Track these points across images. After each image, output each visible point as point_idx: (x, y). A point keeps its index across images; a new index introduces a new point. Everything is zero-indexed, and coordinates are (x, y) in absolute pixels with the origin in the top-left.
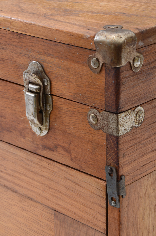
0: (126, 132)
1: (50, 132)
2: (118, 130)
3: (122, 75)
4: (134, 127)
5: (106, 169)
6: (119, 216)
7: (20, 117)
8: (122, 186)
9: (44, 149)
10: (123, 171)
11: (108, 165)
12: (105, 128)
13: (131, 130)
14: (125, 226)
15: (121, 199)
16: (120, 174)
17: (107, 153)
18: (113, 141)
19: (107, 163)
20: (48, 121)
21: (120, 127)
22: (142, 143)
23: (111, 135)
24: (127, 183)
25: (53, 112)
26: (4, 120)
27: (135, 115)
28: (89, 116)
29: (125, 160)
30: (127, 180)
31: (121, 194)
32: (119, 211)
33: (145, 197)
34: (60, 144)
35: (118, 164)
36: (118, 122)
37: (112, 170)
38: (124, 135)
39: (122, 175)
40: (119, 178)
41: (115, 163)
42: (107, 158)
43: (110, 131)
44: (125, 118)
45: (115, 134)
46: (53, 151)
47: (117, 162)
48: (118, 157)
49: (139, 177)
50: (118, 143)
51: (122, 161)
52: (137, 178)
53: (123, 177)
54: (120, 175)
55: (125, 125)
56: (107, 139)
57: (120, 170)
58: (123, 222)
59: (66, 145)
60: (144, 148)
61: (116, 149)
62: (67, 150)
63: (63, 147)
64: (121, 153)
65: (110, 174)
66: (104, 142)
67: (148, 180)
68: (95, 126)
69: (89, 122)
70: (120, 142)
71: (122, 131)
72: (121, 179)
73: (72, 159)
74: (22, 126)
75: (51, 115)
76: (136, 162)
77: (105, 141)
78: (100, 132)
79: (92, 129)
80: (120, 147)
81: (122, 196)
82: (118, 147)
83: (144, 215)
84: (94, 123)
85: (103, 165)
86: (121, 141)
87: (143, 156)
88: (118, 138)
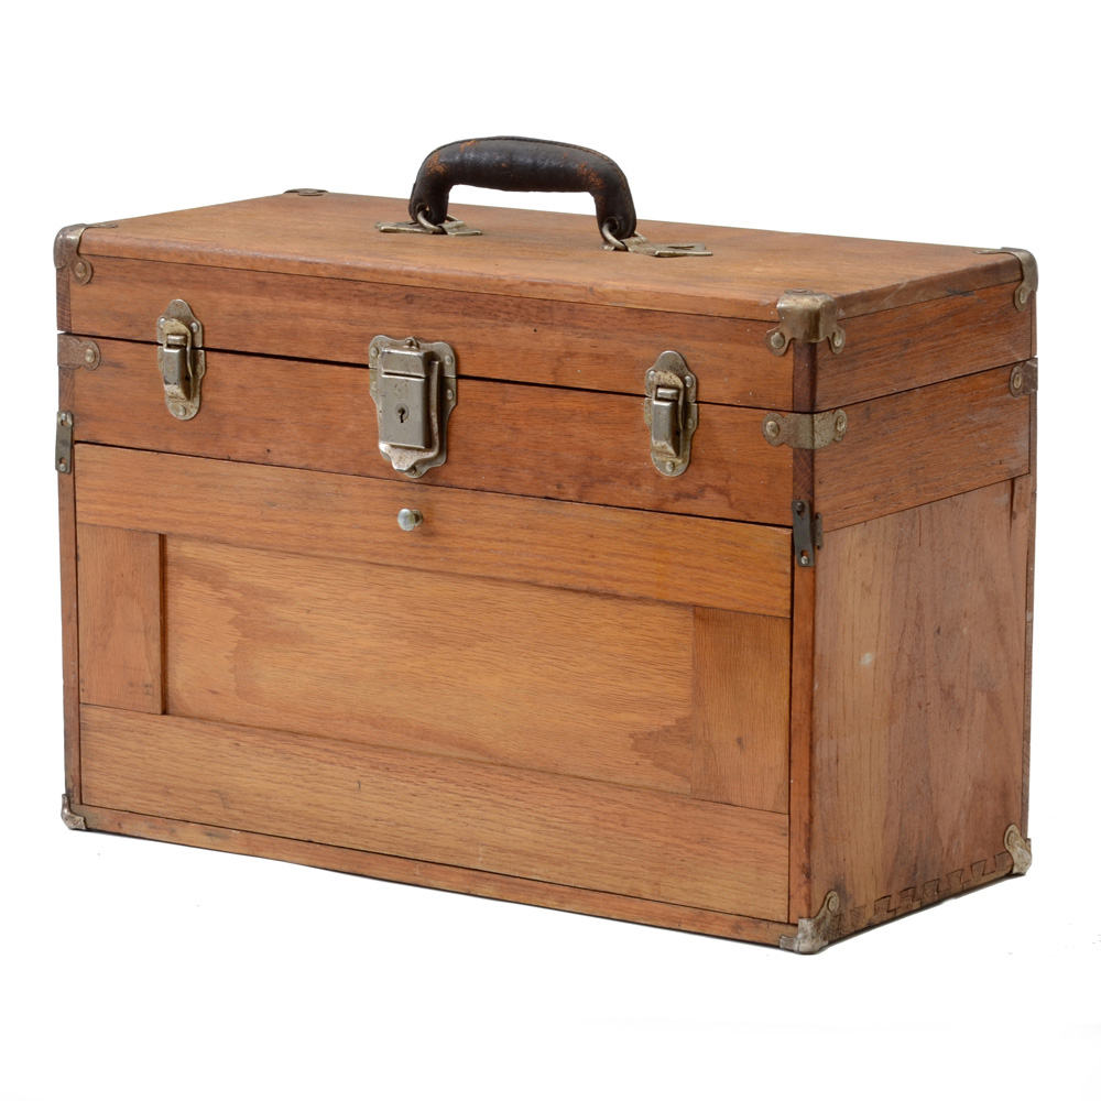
0: (823, 444)
1: (691, 467)
2: (813, 440)
3: (819, 355)
4: (834, 439)
5: (793, 506)
6: (814, 581)
8: (818, 530)
9: (678, 501)
10: (820, 506)
11: (797, 498)
12: (792, 441)
13: (830, 443)
14: (821, 599)
15: (817, 551)
16: (816, 510)
17: (794, 480)
18: (805, 459)
19: (795, 495)
20: (689, 447)
21: (816, 436)
22: (844, 469)
23: (801, 449)
24: (825, 529)
25: (698, 431)
26: (596, 463)
27: (834, 422)
28: (765, 425)
29: (822, 490)
30: (825, 523)
31: (818, 544)
32: (814, 572)
33: (848, 562)
34: (710, 483)
35: (813, 495)
36: (813, 427)
37: (803, 506)
38: (821, 450)
39: (818, 514)
40: (814, 517)
41: (809, 493)
42: (794, 489)
43: (799, 443)
44: (822, 423)
45: (808, 446)
46: (696, 498)
47: (812, 492)
48: (813, 482)
49: (840, 525)
50: (813, 460)
51: (819, 491)
52: (837, 525)
54: (815, 512)
56: (795, 457)
57: (816, 505)
58: (818, 591)
59: (720, 483)
60: (847, 480)
61: (809, 471)
62: (722, 491)
63: (715, 488)
64: (817, 476)
65: (799, 513)
66: (789, 463)
67: (852, 535)
68: (775, 441)
69: (764, 436)
70: (816, 459)
71: (819, 443)
72: (817, 517)
73: (731, 505)
74: (634, 468)
75: (696, 437)
76: (837, 499)
77: (792, 461)
78: (784, 448)
79: (769, 446)
80: (817, 466)
81: (819, 547)
82: (812, 467)
83: (847, 594)
84: (773, 435)
85: (788, 502)
86: (818, 457)
87: (845, 492)
88: (812, 452)
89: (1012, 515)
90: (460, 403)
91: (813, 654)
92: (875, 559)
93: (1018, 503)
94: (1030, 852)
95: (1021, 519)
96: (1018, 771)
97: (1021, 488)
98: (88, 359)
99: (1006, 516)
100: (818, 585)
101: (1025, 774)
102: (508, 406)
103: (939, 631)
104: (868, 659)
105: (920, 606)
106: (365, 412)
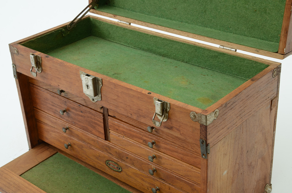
0: (210, 123)
1: (168, 120)
2: (206, 123)
4: (214, 119)
5: (200, 141)
6: (207, 163)
7: (151, 111)
8: (208, 149)
9: (165, 128)
11: (201, 138)
12: (199, 121)
13: (213, 121)
14: (209, 167)
15: (208, 154)
17: (201, 133)
18: (204, 128)
19: (200, 137)
21: (207, 121)
22: (218, 126)
23: (202, 125)
24: (211, 147)
25: (170, 111)
26: (141, 112)
27: (214, 114)
28: (191, 115)
29: (210, 136)
30: (211, 145)
31: (208, 153)
32: (207, 160)
33: (219, 151)
35: (206, 139)
36: (206, 119)
37: (203, 141)
38: (209, 125)
39: (208, 144)
40: (207, 145)
41: (205, 138)
42: (200, 135)
43: (202, 123)
44: (210, 117)
45: (205, 124)
46: (170, 129)
47: (206, 138)
48: (206, 135)
50: (206, 129)
51: (208, 137)
52: (215, 144)
53: (209, 144)
54: (207, 143)
55: (210, 120)
57: (207, 141)
58: (208, 165)
59: (178, 127)
60: (219, 128)
61: (205, 132)
63: (176, 128)
64: (208, 133)
65: (202, 143)
66: (199, 127)
67: (220, 143)
68: (194, 120)
69: (191, 118)
70: (208, 128)
71: (208, 123)
72: (208, 145)
73: (181, 134)
76: (215, 136)
77: (200, 127)
78: (197, 123)
79: (192, 121)
80: (208, 130)
81: (209, 153)
82: (206, 131)
83: (218, 160)
84: (194, 118)
85: (198, 138)
87: (218, 132)
88: (206, 127)
89: (271, 109)
90: (103, 85)
91: (207, 182)
92: (228, 145)
93: (273, 106)
94: (271, 188)
95: (274, 109)
96: (269, 171)
97: (274, 102)
98: (16, 52)
99: (269, 111)
100: (209, 163)
101: (271, 170)
102: (116, 89)
103: (248, 152)
104: (225, 172)
105: (242, 148)
106: (80, 81)
